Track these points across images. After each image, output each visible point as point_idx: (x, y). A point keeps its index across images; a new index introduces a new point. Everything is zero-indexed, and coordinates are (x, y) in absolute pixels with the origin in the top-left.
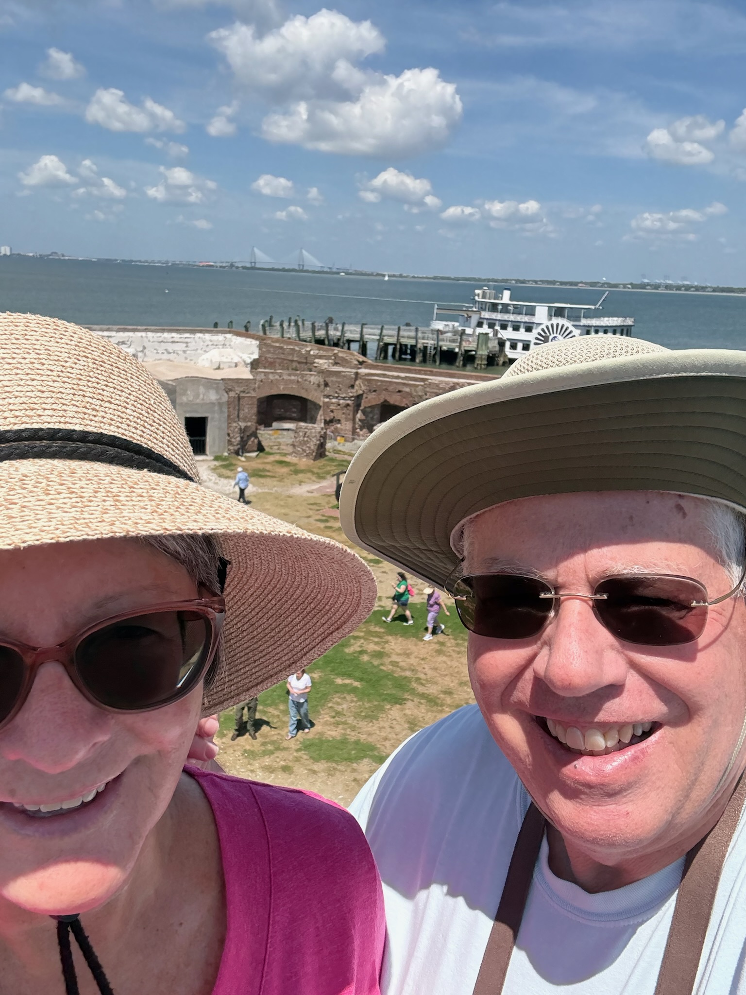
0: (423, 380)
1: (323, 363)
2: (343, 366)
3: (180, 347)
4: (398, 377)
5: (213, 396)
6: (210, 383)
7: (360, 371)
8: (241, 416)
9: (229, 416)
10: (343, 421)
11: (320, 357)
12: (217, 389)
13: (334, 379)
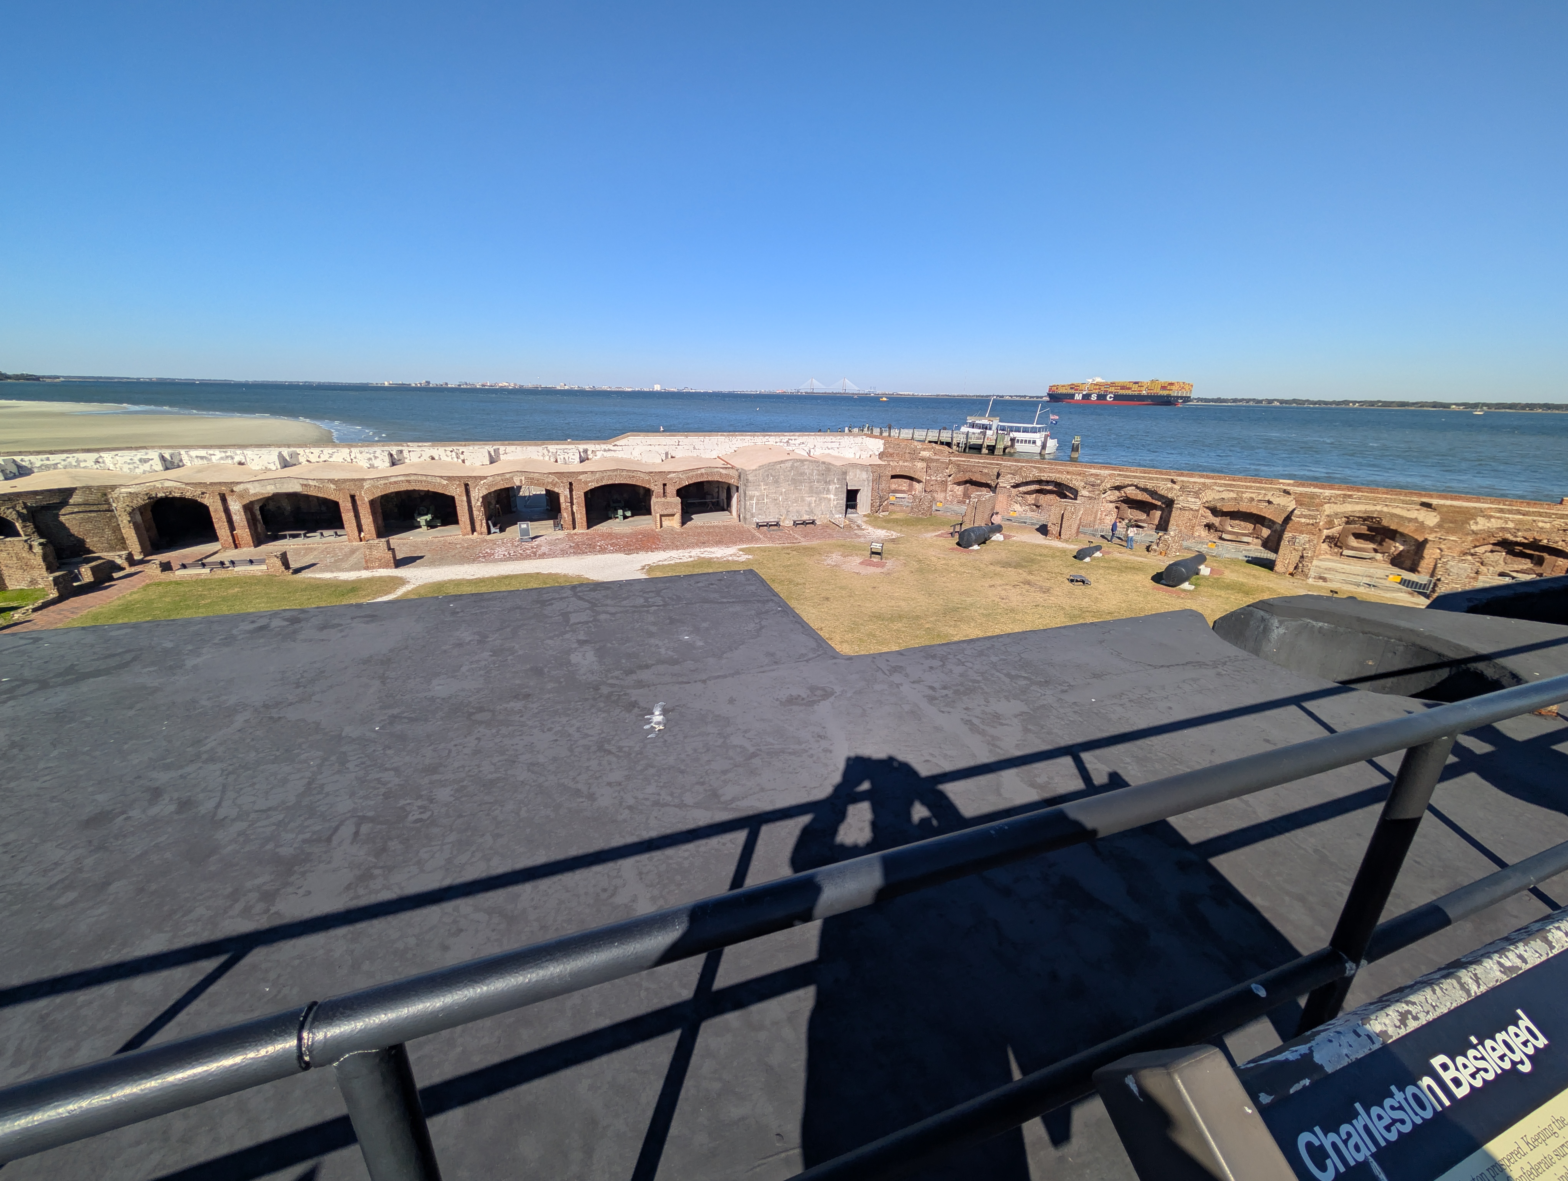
0: (997, 464)
1: (925, 454)
2: (940, 456)
3: (836, 445)
4: (979, 463)
5: (864, 476)
6: (863, 467)
7: (951, 458)
8: (880, 488)
9: (872, 489)
10: (939, 491)
11: (924, 450)
12: (867, 471)
13: (935, 464)
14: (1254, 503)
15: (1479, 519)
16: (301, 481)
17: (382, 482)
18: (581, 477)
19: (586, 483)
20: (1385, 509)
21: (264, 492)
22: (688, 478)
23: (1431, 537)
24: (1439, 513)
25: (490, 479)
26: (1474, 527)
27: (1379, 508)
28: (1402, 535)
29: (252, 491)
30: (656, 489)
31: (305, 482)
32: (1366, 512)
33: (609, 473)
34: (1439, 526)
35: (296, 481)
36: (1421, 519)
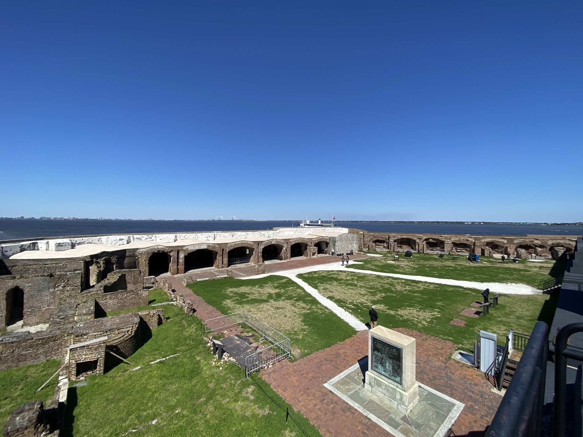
14: (464, 241)
15: (515, 240)
16: (208, 244)
17: (234, 244)
18: (290, 240)
19: (292, 242)
20: (495, 240)
21: (194, 249)
22: (317, 240)
23: (507, 246)
24: (507, 240)
25: (266, 242)
26: (515, 243)
27: (493, 239)
28: (500, 246)
29: (189, 249)
30: (309, 244)
31: (209, 245)
32: (491, 241)
33: (298, 239)
34: (507, 243)
35: (206, 244)
36: (503, 241)
